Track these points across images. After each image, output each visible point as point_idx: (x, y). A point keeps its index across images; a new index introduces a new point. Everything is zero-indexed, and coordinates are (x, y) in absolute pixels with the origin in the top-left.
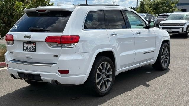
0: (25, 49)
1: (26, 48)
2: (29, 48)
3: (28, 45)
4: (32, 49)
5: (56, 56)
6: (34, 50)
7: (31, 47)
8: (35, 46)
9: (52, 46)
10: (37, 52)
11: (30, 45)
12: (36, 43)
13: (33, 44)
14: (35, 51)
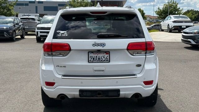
0: (92, 60)
1: (94, 59)
2: (99, 59)
3: (95, 55)
4: (104, 59)
5: (139, 66)
6: (107, 60)
7: (102, 57)
8: (108, 55)
9: (134, 54)
10: (111, 63)
11: (99, 55)
12: (109, 52)
13: (105, 54)
14: (109, 62)
